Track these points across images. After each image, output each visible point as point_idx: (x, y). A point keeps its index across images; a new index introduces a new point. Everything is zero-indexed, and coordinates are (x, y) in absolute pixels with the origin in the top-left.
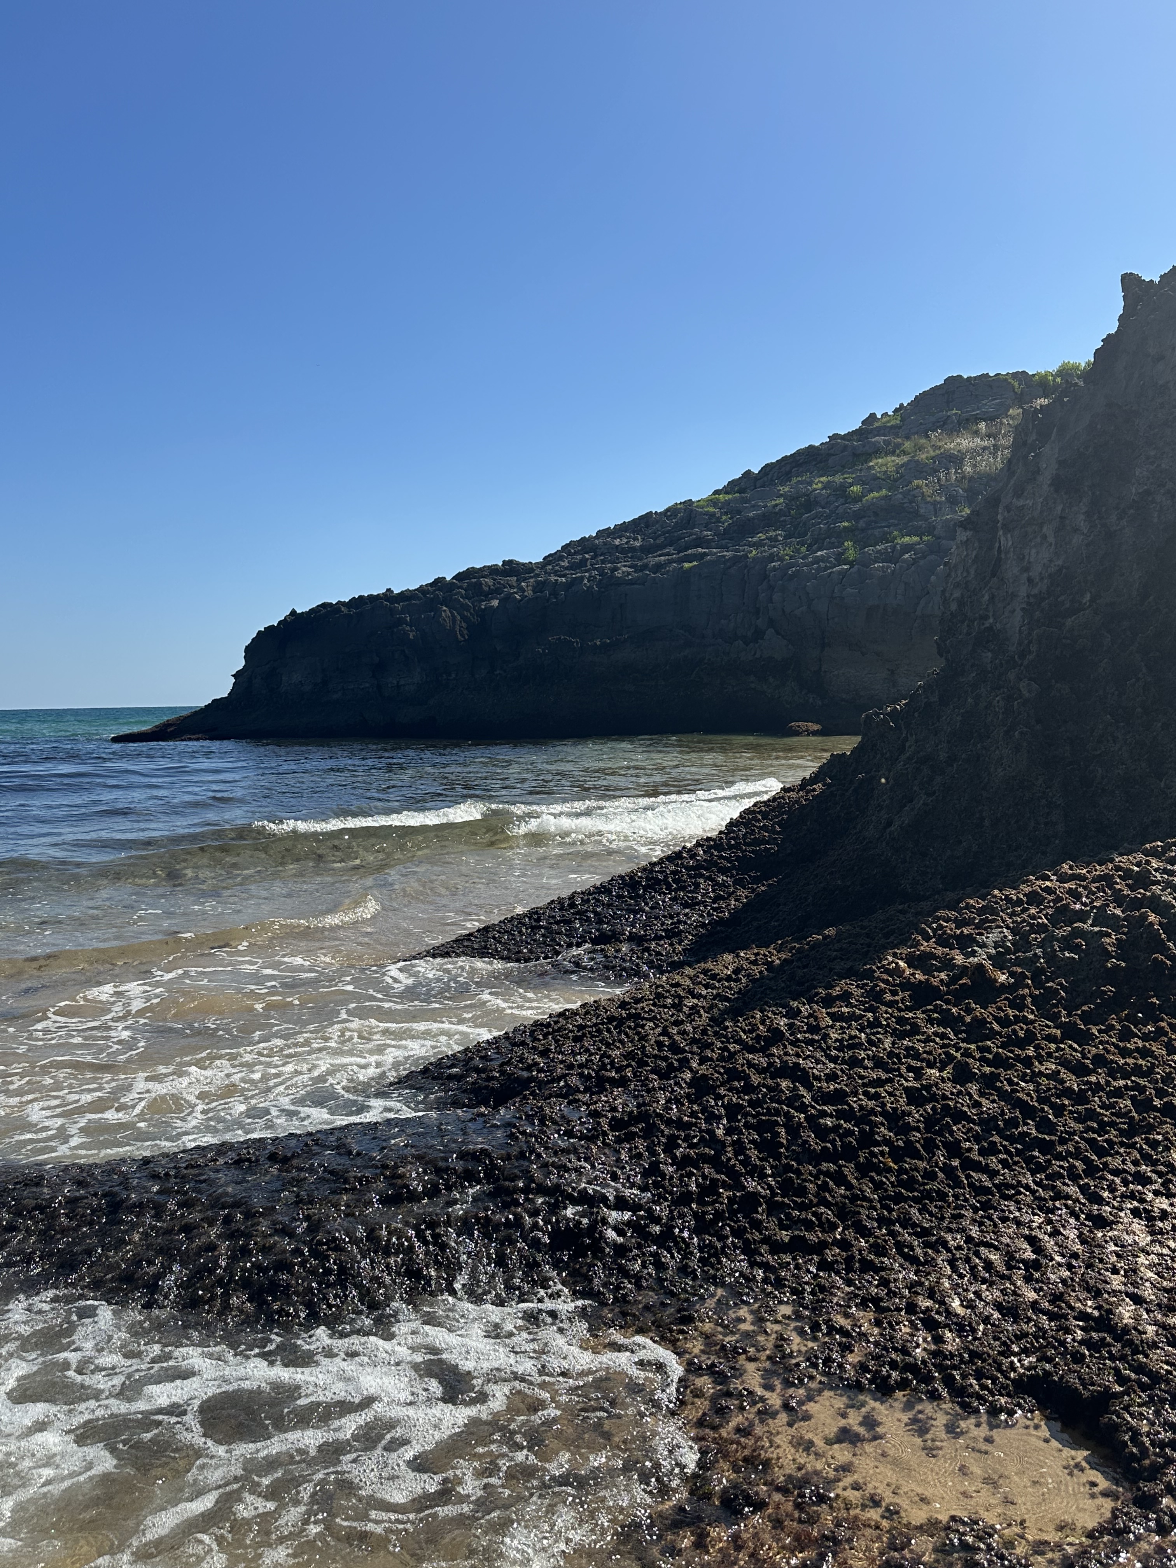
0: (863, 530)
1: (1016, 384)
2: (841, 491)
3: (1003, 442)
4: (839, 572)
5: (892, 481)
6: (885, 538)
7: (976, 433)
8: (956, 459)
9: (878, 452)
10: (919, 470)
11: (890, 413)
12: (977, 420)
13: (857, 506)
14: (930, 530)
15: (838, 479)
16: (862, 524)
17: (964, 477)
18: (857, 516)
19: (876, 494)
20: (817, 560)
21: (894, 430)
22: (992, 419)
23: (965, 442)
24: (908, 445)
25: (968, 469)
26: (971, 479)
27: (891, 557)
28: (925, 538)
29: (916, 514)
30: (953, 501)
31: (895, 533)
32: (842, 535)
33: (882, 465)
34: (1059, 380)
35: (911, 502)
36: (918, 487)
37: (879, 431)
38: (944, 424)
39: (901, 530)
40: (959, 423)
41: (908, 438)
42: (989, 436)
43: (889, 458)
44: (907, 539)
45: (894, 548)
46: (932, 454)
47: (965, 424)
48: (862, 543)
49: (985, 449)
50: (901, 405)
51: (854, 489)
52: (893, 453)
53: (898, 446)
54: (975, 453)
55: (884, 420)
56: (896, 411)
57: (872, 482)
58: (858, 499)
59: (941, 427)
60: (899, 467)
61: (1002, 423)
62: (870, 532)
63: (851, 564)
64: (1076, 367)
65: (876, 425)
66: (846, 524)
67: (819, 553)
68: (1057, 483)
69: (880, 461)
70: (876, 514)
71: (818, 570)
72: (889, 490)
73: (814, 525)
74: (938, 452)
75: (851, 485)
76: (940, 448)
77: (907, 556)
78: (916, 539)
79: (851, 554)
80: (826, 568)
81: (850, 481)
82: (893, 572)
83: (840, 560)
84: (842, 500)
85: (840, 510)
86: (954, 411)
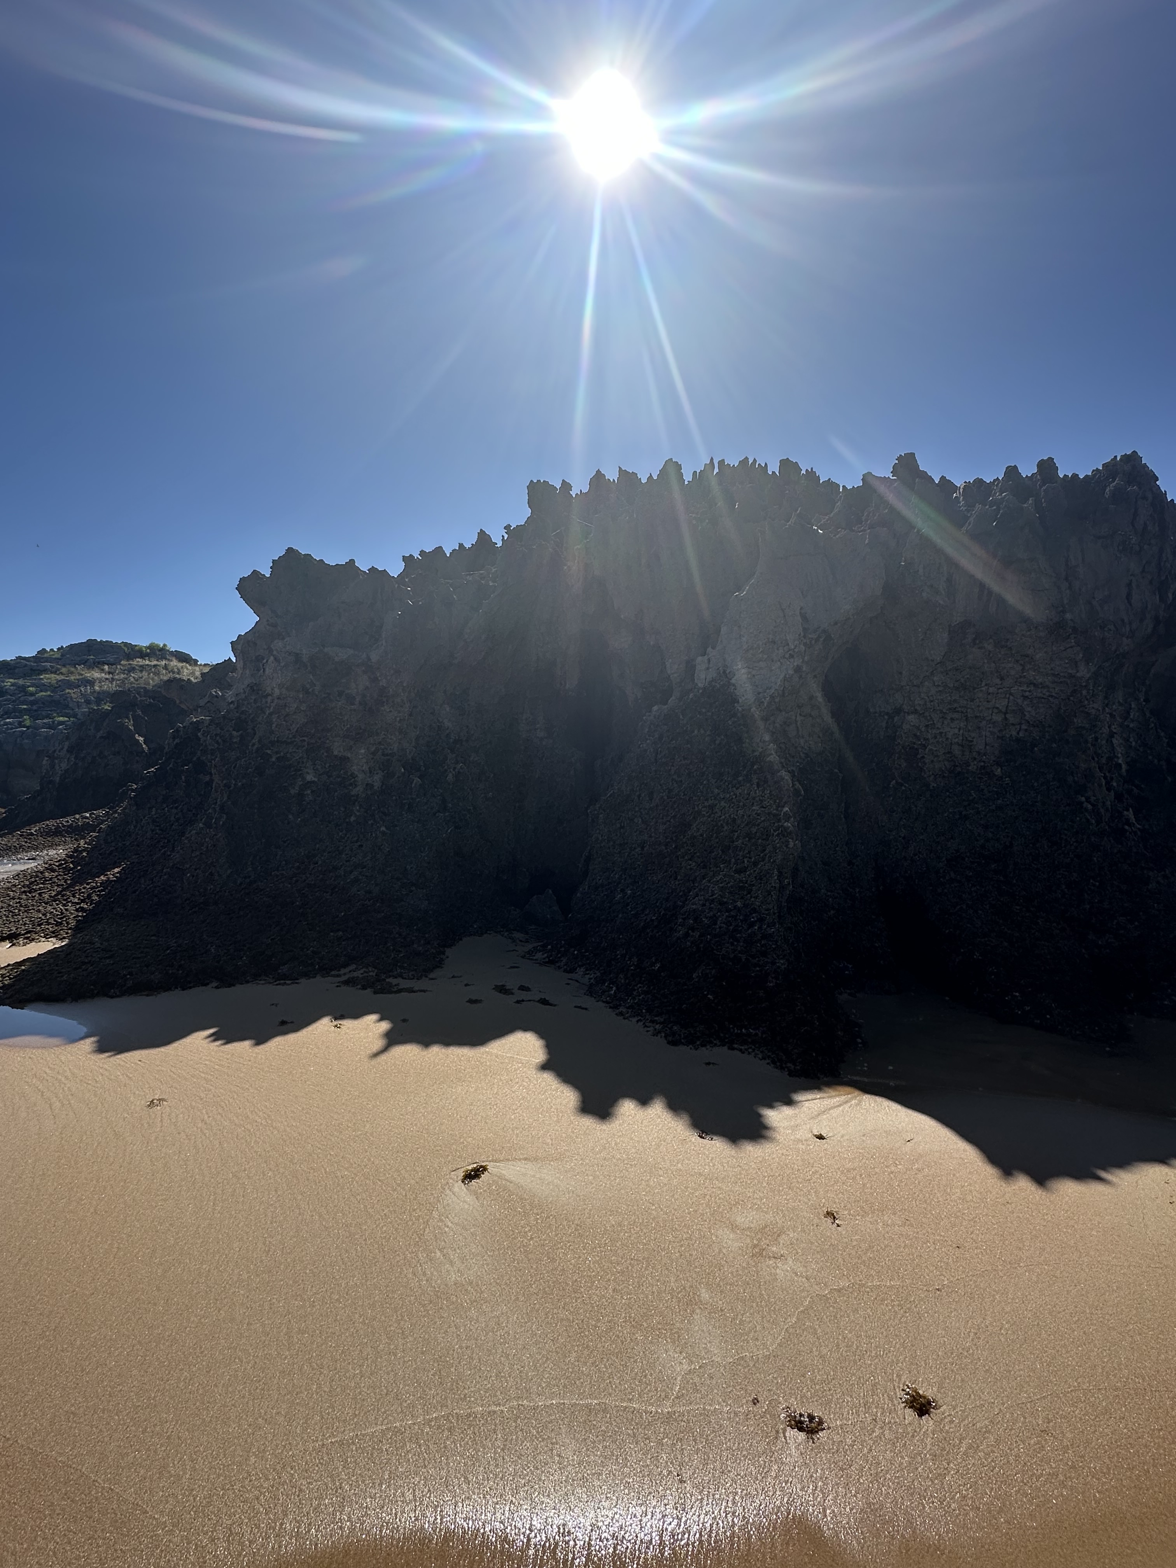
0: (36, 711)
1: (126, 649)
2: (23, 689)
3: (116, 677)
4: (20, 731)
5: (54, 688)
6: (48, 717)
7: (103, 670)
8: (91, 682)
9: (45, 671)
10: (70, 685)
11: (56, 650)
12: (104, 663)
13: (33, 698)
14: (75, 716)
15: (21, 682)
16: (35, 707)
17: (95, 692)
18: (32, 703)
19: (44, 694)
20: (6, 724)
21: (57, 660)
22: (112, 665)
23: (96, 674)
24: (64, 670)
25: (97, 688)
26: (99, 693)
27: (50, 727)
28: (72, 719)
29: (67, 706)
30: (88, 702)
31: (55, 715)
32: (22, 712)
33: (48, 679)
34: (148, 651)
35: (64, 700)
36: (68, 693)
37: (47, 660)
38: (86, 662)
39: (58, 713)
40: (94, 663)
41: (64, 666)
42: (109, 673)
43: (53, 675)
44: (61, 719)
45: (53, 722)
46: (78, 677)
47: (97, 665)
48: (35, 718)
49: (107, 679)
50: (62, 647)
51: (31, 689)
52: (55, 673)
53: (58, 669)
54: (101, 680)
55: (52, 653)
56: (59, 649)
57: (42, 687)
58: (32, 694)
59: (83, 664)
60: (59, 681)
61: (117, 668)
62: (39, 712)
63: (28, 728)
64: (158, 646)
65: (46, 655)
66: (25, 707)
67: (8, 720)
69: (47, 676)
70: (43, 703)
71: (7, 729)
72: (52, 692)
73: (5, 704)
74: (81, 677)
75: (29, 687)
76: (82, 675)
77: (61, 727)
78: (66, 719)
79: (28, 723)
80: (12, 729)
81: (28, 684)
82: (53, 734)
83: (20, 725)
84: (23, 694)
85: (22, 699)
86: (92, 657)
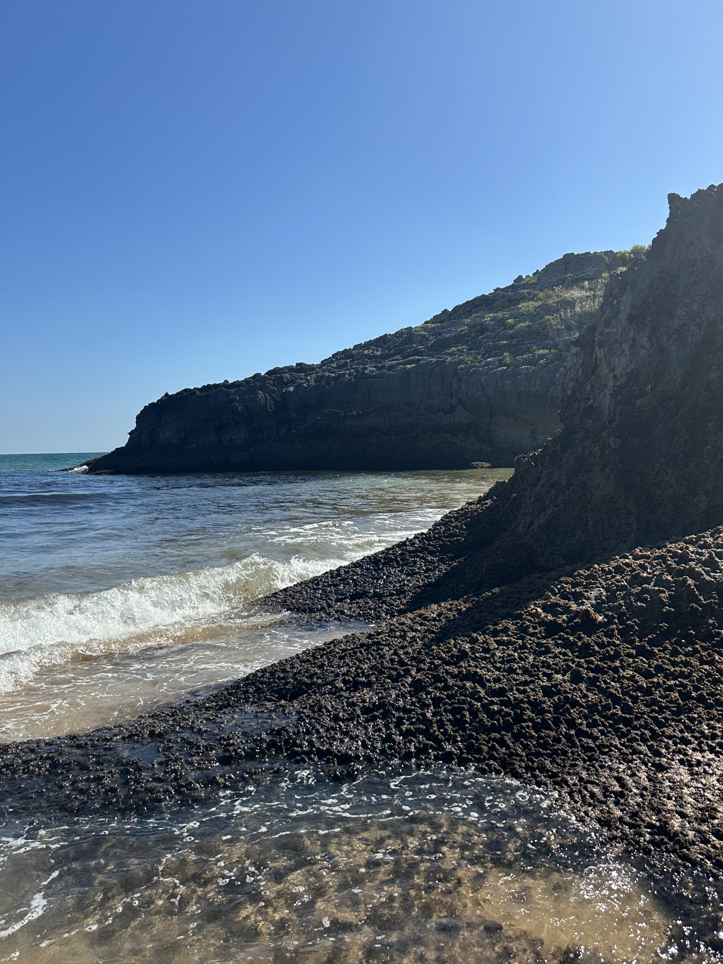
0: (515, 346)
1: (607, 259)
2: (502, 322)
3: (598, 293)
4: (501, 371)
5: (531, 316)
6: (528, 351)
7: (583, 288)
8: (571, 304)
9: (523, 299)
10: (547, 309)
11: (531, 276)
12: (583, 280)
13: (511, 331)
14: (555, 346)
15: (500, 315)
16: (514, 342)
17: (575, 314)
18: (511, 337)
19: (523, 324)
20: (488, 364)
21: (533, 286)
22: (592, 280)
23: (576, 293)
24: (541, 295)
25: (578, 309)
26: (580, 315)
27: (532, 362)
28: (552, 351)
29: (547, 336)
30: (569, 328)
31: (535, 347)
32: (502, 349)
33: (526, 307)
34: (632, 256)
35: (544, 329)
36: (548, 320)
37: (525, 286)
38: (564, 282)
39: (538, 346)
40: (573, 282)
41: (541, 290)
42: (591, 289)
43: (530, 303)
44: (542, 351)
45: (533, 357)
46: (557, 300)
47: (576, 282)
48: (515, 354)
49: (588, 297)
50: (538, 271)
51: (510, 321)
52: (533, 300)
53: (536, 295)
54: (582, 299)
55: (527, 279)
56: (534, 274)
57: (520, 317)
58: (512, 327)
59: (562, 284)
60: (536, 308)
61: (598, 282)
62: (519, 347)
63: (508, 366)
64: (642, 248)
65: (522, 282)
66: (505, 342)
67: (489, 360)
68: (631, 319)
69: (525, 304)
70: (523, 336)
71: (488, 370)
72: (531, 321)
73: (485, 342)
74: (559, 299)
75: (508, 319)
76: (561, 297)
77: (542, 361)
78: (547, 351)
79: (508, 360)
80: (493, 369)
81: (507, 316)
82: (533, 371)
83: (501, 364)
84: (502, 328)
85: (501, 334)
86: (570, 275)
